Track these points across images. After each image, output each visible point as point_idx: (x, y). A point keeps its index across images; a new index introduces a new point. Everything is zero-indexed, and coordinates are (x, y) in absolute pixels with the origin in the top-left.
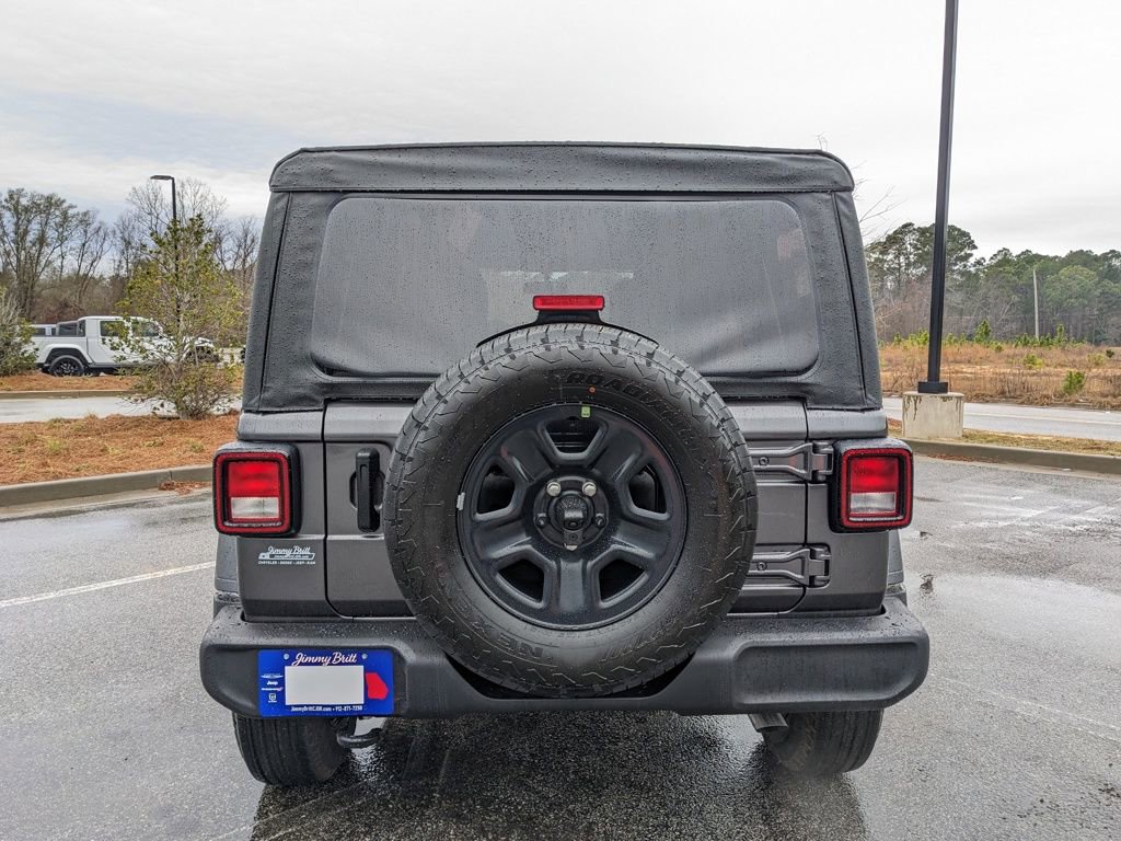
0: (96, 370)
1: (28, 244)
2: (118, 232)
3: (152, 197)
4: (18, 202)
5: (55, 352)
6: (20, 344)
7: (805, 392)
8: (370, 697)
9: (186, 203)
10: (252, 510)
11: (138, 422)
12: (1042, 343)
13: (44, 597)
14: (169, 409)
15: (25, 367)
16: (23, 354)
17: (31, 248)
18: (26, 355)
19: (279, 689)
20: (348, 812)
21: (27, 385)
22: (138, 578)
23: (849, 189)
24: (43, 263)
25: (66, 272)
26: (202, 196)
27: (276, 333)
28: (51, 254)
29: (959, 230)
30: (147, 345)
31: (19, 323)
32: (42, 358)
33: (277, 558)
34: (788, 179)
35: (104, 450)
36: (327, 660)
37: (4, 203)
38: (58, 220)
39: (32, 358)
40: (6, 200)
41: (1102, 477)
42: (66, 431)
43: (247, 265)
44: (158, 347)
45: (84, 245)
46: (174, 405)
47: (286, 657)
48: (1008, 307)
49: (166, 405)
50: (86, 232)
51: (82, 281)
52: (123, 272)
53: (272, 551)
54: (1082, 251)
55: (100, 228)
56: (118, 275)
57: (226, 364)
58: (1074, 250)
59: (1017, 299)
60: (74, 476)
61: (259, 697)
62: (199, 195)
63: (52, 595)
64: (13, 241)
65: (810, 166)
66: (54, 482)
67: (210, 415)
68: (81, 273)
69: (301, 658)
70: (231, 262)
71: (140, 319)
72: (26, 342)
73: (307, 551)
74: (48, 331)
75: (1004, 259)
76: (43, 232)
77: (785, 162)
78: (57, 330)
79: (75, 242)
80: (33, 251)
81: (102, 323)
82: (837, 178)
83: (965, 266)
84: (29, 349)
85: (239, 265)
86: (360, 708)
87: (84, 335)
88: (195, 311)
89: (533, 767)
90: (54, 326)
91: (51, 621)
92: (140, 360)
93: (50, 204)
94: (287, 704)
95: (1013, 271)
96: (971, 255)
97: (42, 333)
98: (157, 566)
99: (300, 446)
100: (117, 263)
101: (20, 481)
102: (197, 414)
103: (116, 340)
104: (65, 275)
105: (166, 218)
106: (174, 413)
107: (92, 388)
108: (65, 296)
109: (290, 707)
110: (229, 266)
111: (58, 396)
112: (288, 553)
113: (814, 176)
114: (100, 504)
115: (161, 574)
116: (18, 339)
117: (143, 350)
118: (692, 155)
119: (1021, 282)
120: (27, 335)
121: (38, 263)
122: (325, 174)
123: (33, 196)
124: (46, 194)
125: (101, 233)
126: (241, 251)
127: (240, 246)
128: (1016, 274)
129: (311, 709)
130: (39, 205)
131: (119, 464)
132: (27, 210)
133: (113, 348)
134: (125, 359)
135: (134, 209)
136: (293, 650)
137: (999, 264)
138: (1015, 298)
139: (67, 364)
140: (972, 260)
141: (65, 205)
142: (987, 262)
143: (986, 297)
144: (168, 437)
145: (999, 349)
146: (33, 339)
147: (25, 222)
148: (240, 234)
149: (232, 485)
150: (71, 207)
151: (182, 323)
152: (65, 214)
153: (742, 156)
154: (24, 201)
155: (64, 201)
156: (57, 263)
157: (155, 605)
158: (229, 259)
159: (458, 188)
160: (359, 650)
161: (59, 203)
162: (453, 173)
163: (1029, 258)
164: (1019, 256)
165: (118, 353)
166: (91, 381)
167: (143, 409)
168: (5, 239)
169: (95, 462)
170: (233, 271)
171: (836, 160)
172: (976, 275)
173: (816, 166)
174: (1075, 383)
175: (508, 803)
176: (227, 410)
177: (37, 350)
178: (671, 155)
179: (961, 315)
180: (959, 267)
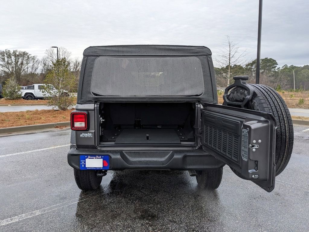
0: (37, 98)
1: (18, 65)
2: (42, 61)
3: (51, 52)
4: (16, 54)
5: (26, 94)
6: (17, 91)
7: (200, 100)
8: (104, 166)
9: (60, 54)
10: (79, 125)
11: (49, 111)
12: (296, 91)
13: (28, 152)
14: (57, 108)
15: (19, 98)
16: (18, 94)
17: (19, 66)
18: (19, 94)
19: (84, 164)
20: (100, 196)
21: (19, 102)
22: (50, 148)
23: (211, 55)
24: (22, 70)
25: (29, 72)
26: (65, 52)
27: (84, 87)
28: (25, 67)
29: (273, 60)
30: (51, 91)
31: (17, 86)
32: (23, 95)
33: (84, 136)
34: (197, 53)
35: (41, 118)
36: (95, 157)
37: (12, 54)
38: (26, 58)
39: (21, 95)
40: (12, 53)
41: (300, 125)
42: (31, 114)
43: (77, 70)
44: (54, 92)
45: (33, 65)
46: (58, 107)
47: (86, 157)
48: (287, 81)
49: (56, 107)
50: (34, 61)
51: (32, 75)
52: (44, 72)
53: (83, 134)
54: (308, 65)
55: (37, 60)
56: (42, 73)
57: (71, 96)
58: (306, 65)
59: (289, 79)
60: (33, 124)
61: (80, 165)
62: (64, 51)
63: (30, 152)
64: (14, 64)
65: (202, 50)
66: (29, 126)
67: (67, 110)
68: (32, 72)
69: (89, 157)
70: (72, 69)
71: (50, 85)
72: (19, 91)
73: (91, 134)
74: (24, 88)
75: (286, 67)
76: (22, 62)
77: (196, 49)
78: (27, 88)
79: (31, 64)
80: (20, 67)
81: (39, 86)
82: (208, 52)
83: (275, 70)
84: (20, 93)
85: (74, 70)
86: (102, 168)
87: (34, 89)
88: (64, 83)
89: (143, 188)
90: (26, 87)
91: (30, 157)
92: (50, 95)
93: (24, 54)
94: (86, 167)
95: (288, 71)
96: (276, 66)
97: (23, 88)
98: (55, 145)
99: (89, 111)
100: (42, 70)
101: (20, 126)
102: (64, 109)
103: (44, 90)
104: (28, 73)
105: (55, 58)
106: (58, 109)
107: (36, 103)
108: (28, 78)
109: (87, 168)
110: (72, 70)
111: (27, 105)
112: (87, 134)
113: (202, 52)
114: (40, 131)
115: (56, 147)
116: (17, 90)
117: (50, 93)
118: (175, 48)
119: (290, 74)
120: (19, 89)
121: (21, 70)
122: (95, 52)
123: (20, 52)
124: (23, 51)
125: (38, 62)
126: (75, 66)
127: (75, 65)
128: (289, 71)
129: (91, 168)
130: (21, 54)
131: (44, 121)
132: (18, 56)
133: (43, 92)
134: (46, 95)
135: (47, 55)
136: (87, 155)
137: (284, 69)
138: (289, 78)
139: (29, 97)
140: (277, 68)
141: (28, 54)
142: (281, 68)
143: (280, 78)
144: (57, 115)
145: (283, 93)
146: (21, 90)
147: (18, 59)
148: (75, 62)
149: (75, 120)
150: (30, 55)
151: (60, 86)
152: (28, 57)
153: (186, 48)
154: (17, 53)
155: (28, 53)
156: (26, 70)
157: (55, 154)
158: (72, 68)
159: (124, 55)
160: (102, 155)
161: (27, 54)
162: (123, 52)
163: (293, 67)
164: (290, 67)
165: (44, 93)
166: (36, 101)
167: (50, 108)
168: (12, 63)
169: (39, 121)
170: (73, 72)
171: (208, 48)
172: (278, 72)
173: (203, 50)
174: (302, 102)
175: (136, 195)
176: (72, 108)
177: (22, 93)
178: (171, 47)
179: (273, 83)
180: (273, 70)
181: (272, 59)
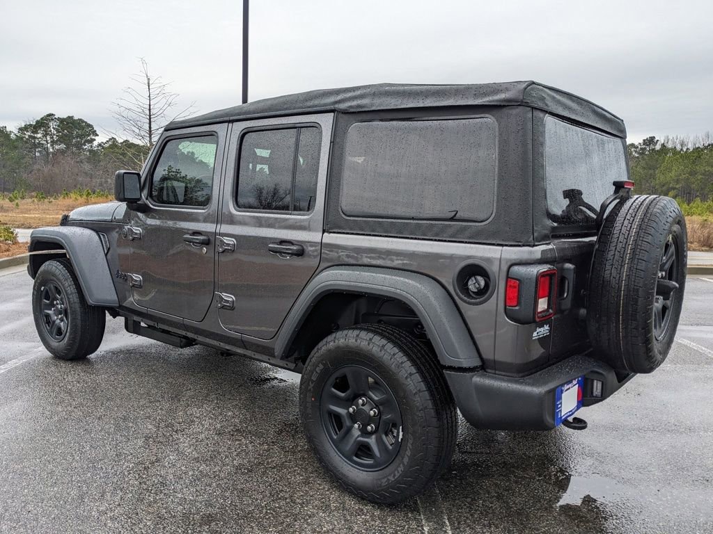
29: (86, 123)
75: (113, 143)
83: (91, 146)
95: (120, 152)
96: (95, 140)
137: (111, 147)
140: (96, 143)
142: (105, 145)
163: (128, 145)
164: (122, 143)
172: (98, 152)
179: (91, 178)
180: (87, 146)
181: (83, 121)
